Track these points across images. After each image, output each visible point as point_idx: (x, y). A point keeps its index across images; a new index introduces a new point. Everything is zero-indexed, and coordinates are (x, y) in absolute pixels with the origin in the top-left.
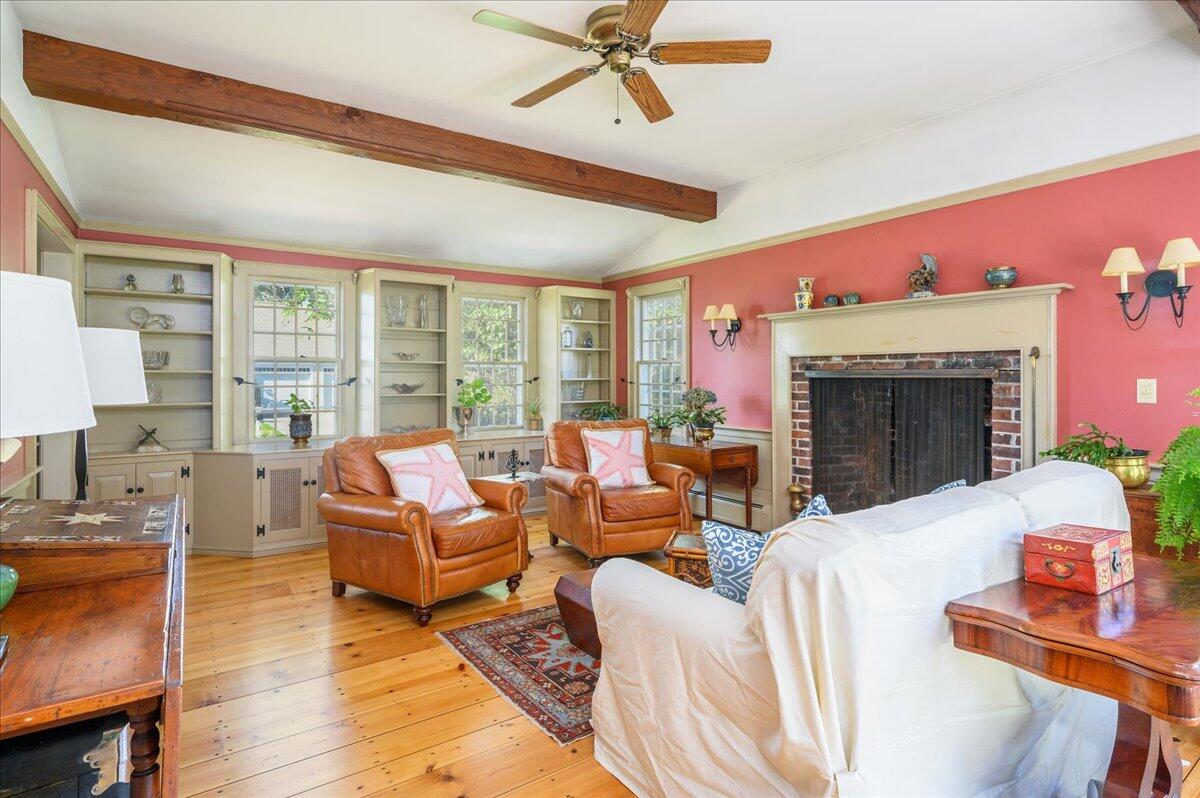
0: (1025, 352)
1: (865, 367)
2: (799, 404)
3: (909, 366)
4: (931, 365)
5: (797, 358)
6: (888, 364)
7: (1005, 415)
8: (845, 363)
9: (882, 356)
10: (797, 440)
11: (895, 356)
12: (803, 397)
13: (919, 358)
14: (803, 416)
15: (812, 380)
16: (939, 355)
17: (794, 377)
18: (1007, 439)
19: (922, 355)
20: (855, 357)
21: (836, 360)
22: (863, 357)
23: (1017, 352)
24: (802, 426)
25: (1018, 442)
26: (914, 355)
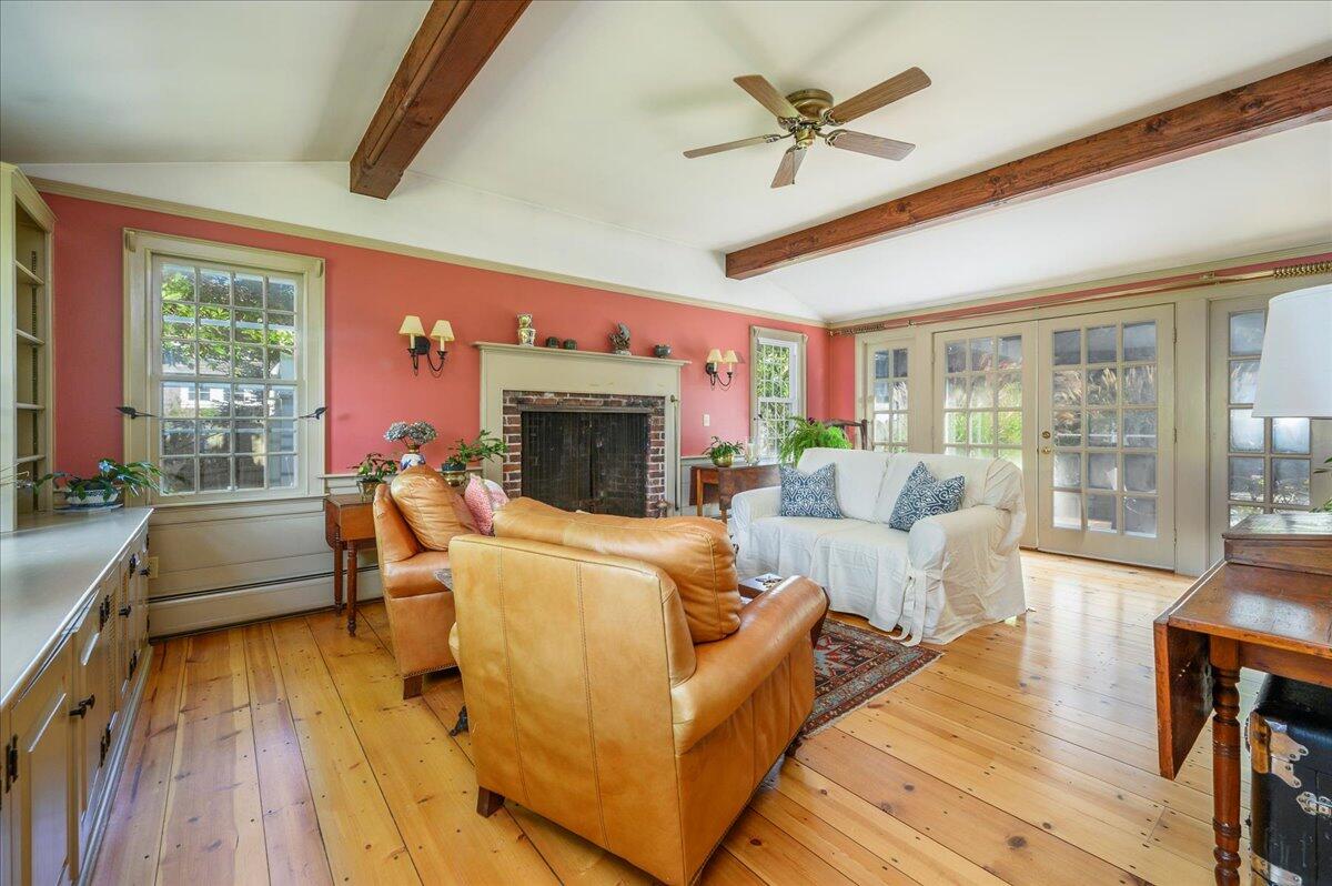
0: (668, 399)
1: (573, 403)
2: (510, 437)
3: (606, 404)
4: (619, 404)
5: (508, 391)
6: (591, 401)
7: (657, 436)
8: (557, 399)
9: (587, 395)
10: (507, 473)
11: (596, 396)
12: (516, 430)
13: (612, 398)
14: (514, 449)
15: (523, 413)
16: (624, 396)
17: (506, 410)
18: (657, 451)
19: (614, 396)
20: (565, 394)
21: (547, 396)
22: (572, 394)
23: (663, 398)
24: (513, 459)
25: (663, 452)
26: (608, 396)
